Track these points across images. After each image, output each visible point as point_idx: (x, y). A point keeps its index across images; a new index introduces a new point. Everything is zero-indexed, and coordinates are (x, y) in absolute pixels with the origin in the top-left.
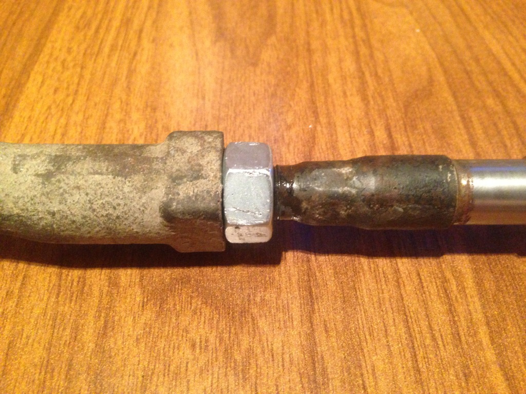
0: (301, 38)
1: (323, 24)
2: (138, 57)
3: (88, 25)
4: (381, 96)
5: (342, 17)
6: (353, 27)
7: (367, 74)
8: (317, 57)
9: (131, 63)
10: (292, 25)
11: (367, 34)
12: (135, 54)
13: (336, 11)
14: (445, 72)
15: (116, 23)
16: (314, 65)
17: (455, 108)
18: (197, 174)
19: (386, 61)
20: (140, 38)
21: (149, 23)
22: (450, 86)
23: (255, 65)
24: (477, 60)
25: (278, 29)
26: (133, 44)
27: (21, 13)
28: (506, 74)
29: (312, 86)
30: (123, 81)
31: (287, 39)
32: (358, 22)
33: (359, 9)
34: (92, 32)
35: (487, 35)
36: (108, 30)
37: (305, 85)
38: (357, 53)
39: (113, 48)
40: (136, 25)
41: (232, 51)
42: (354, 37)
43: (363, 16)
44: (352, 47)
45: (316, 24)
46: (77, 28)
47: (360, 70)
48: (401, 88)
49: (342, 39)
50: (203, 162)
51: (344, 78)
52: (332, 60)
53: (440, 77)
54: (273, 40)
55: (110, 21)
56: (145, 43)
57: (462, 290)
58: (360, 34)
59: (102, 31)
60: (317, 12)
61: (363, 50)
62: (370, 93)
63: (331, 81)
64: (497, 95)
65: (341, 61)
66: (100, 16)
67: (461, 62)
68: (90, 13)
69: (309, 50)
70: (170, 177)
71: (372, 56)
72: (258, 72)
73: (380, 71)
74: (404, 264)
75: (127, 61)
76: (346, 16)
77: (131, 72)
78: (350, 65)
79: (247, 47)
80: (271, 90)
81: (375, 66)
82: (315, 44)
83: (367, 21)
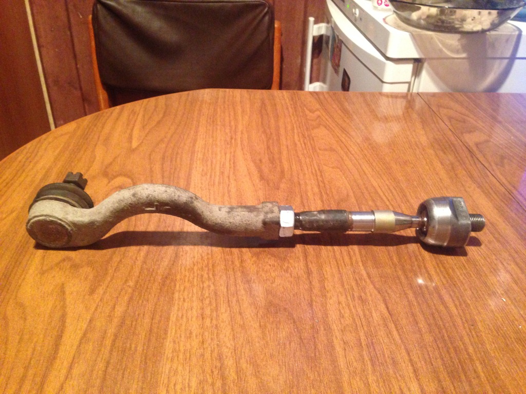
0: (296, 179)
1: (304, 174)
2: (230, 186)
3: (206, 174)
4: (328, 200)
5: (312, 172)
6: (317, 176)
7: (323, 193)
8: (303, 186)
9: (228, 188)
10: (292, 175)
11: (323, 179)
12: (229, 185)
13: (310, 170)
14: (354, 192)
15: (218, 173)
16: (302, 189)
17: (356, 204)
18: (272, 212)
19: (330, 188)
20: (229, 179)
21: (231, 173)
22: (355, 198)
23: (278, 189)
24: (367, 188)
25: (286, 176)
26: (227, 181)
27: (175, 169)
28: (378, 193)
29: (302, 196)
30: (227, 194)
31: (290, 180)
32: (319, 174)
33: (319, 169)
34: (208, 176)
35: (372, 180)
36: (215, 176)
37: (299, 196)
38: (319, 186)
39: (219, 183)
40: (226, 174)
41: (268, 184)
42: (317, 180)
43: (321, 172)
44: (317, 183)
45: (301, 175)
46: (202, 175)
47: (320, 191)
48: (336, 197)
49: (312, 180)
50: (274, 209)
51: (314, 194)
52: (309, 188)
53: (351, 194)
54: (284, 180)
55: (215, 173)
56: (232, 181)
57: (355, 254)
58: (320, 179)
59: (213, 176)
60: (301, 170)
61: (321, 184)
62: (324, 199)
63: (309, 195)
64: (373, 201)
65: (312, 188)
66: (210, 171)
67: (360, 189)
68: (205, 170)
69: (299, 184)
70: (265, 212)
71: (325, 186)
72: (280, 191)
73: (328, 192)
74: (336, 248)
75: (226, 188)
76: (314, 172)
77: (229, 191)
78: (316, 190)
79: (274, 183)
80: (286, 198)
81: (326, 190)
82: (302, 182)
83: (323, 174)
